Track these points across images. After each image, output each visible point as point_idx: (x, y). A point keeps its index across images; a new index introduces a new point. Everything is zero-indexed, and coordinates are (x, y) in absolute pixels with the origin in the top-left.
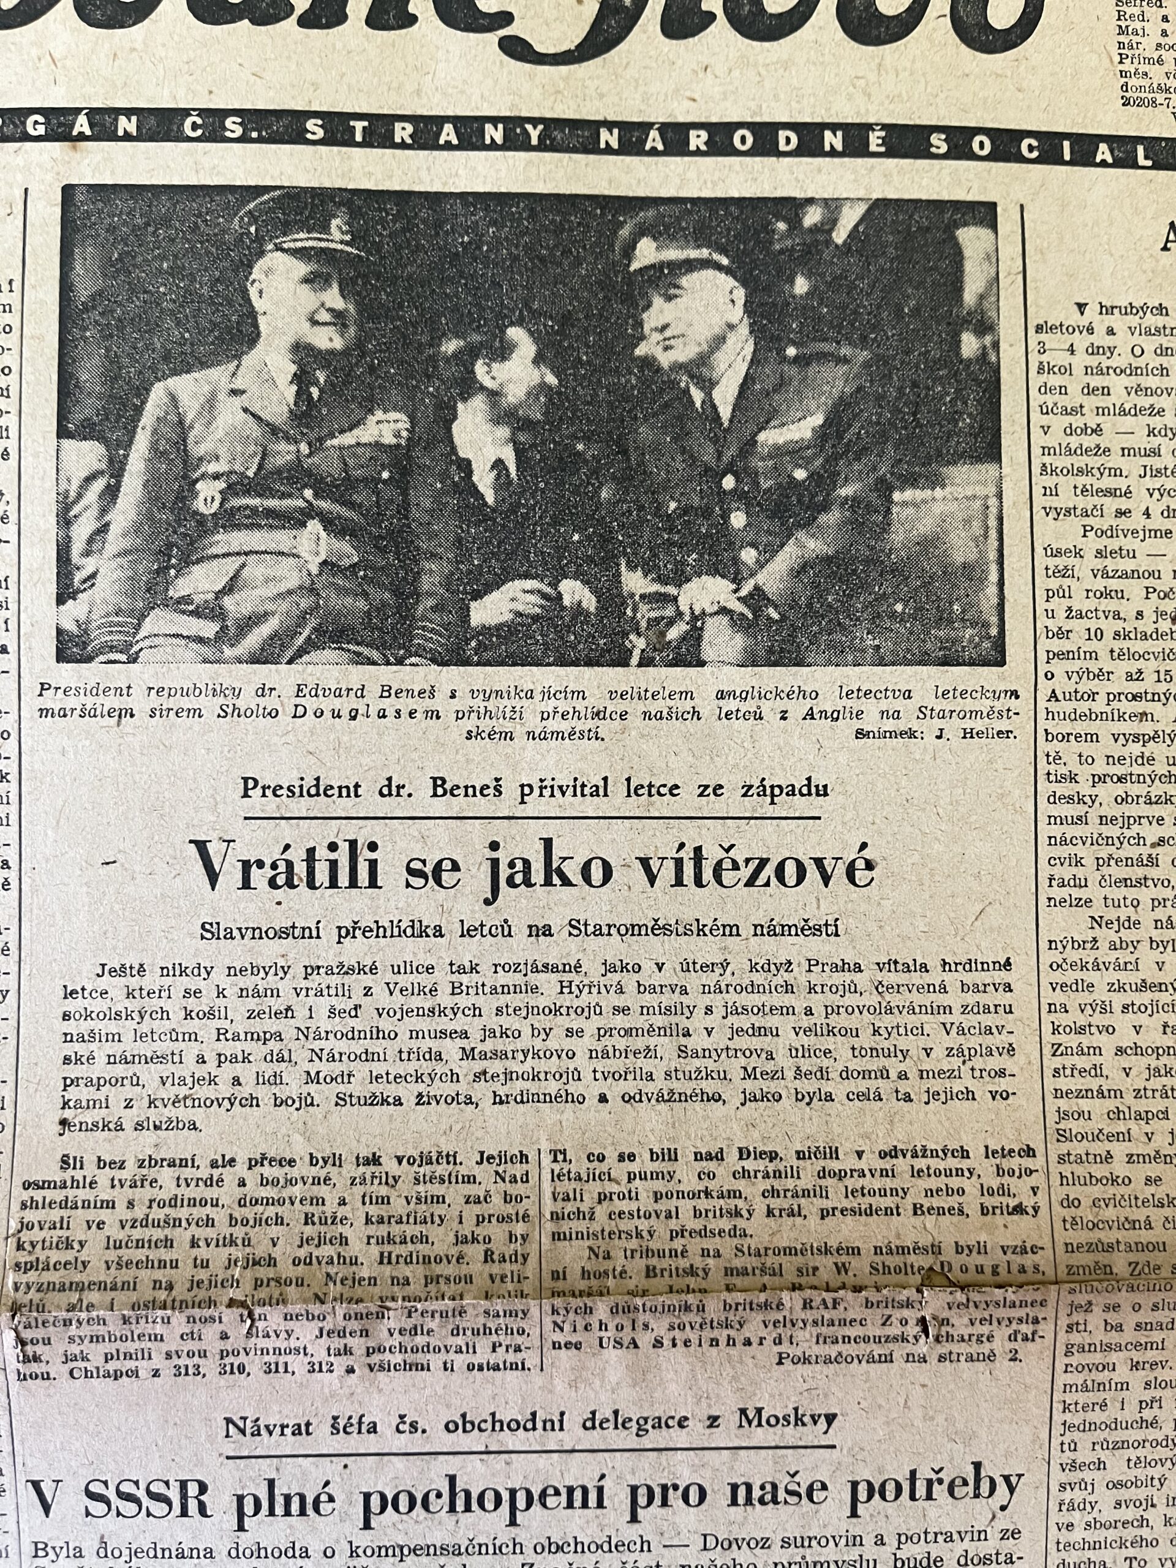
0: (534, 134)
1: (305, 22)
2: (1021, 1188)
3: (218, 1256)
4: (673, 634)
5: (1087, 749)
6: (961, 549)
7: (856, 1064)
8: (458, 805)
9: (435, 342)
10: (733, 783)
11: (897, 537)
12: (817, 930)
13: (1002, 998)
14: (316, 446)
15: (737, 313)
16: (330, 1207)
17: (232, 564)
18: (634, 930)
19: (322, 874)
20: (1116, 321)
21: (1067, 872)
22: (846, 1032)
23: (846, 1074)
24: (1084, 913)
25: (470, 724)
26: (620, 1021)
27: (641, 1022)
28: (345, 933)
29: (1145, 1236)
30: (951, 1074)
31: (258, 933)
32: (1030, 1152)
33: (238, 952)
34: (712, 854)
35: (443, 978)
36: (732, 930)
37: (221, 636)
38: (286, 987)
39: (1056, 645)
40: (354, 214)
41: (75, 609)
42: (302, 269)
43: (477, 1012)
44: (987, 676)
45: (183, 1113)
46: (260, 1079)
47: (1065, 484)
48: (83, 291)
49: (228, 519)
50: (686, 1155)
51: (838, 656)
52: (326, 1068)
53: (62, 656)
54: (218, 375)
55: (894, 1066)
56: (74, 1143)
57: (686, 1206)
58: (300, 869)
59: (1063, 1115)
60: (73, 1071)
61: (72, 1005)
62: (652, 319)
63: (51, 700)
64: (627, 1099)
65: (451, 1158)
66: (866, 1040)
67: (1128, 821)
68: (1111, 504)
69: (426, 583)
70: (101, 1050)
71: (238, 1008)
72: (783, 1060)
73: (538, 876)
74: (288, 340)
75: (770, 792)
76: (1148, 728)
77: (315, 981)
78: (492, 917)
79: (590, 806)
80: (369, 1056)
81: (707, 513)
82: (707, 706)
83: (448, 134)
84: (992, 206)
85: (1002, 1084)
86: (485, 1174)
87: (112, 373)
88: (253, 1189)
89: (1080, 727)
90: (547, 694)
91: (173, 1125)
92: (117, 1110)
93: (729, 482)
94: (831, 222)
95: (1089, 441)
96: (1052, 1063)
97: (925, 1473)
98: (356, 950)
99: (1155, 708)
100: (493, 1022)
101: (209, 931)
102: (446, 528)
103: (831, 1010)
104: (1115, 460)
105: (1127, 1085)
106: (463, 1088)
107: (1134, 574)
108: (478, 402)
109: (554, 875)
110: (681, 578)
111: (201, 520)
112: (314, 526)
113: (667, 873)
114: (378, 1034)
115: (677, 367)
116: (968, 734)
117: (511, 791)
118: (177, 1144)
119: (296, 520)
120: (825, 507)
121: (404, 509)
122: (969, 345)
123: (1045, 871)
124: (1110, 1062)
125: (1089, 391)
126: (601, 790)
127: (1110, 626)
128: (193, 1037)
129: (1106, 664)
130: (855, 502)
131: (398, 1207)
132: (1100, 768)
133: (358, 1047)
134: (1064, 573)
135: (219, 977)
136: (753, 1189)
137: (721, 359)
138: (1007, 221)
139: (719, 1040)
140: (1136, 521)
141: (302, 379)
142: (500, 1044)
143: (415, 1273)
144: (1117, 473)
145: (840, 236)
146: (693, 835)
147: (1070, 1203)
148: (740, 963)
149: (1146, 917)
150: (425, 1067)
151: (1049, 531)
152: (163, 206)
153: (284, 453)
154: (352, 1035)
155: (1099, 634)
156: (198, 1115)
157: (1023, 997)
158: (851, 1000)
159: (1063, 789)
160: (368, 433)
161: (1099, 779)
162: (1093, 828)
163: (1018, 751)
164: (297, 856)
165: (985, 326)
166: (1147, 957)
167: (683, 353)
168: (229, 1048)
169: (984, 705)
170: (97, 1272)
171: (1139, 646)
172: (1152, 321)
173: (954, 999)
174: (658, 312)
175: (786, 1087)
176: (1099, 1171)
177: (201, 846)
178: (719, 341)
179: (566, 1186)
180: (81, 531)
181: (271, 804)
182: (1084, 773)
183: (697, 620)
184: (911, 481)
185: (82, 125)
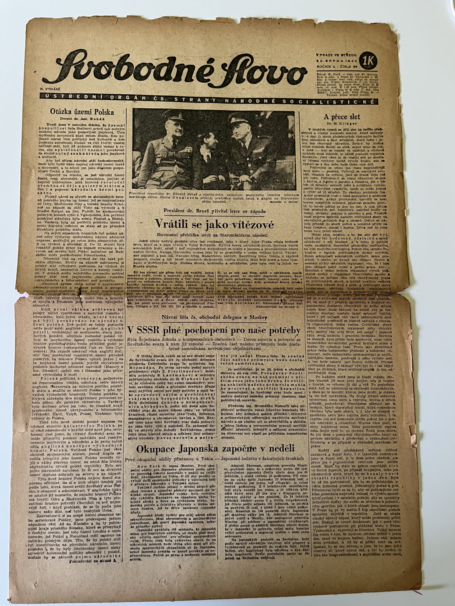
0: (214, 100)
1: (174, 80)
2: (299, 279)
3: (161, 287)
4: (238, 185)
5: (311, 205)
6: (288, 171)
7: (270, 258)
8: (201, 214)
9: (197, 135)
10: (249, 210)
11: (277, 168)
12: (264, 236)
13: (296, 247)
14: (177, 152)
15: (249, 130)
16: (180, 280)
17: (162, 172)
18: (232, 235)
19: (178, 225)
20: (316, 132)
21: (307, 226)
22: (268, 253)
23: (268, 260)
24: (311, 233)
25: (203, 200)
26: (229, 251)
27: (233, 251)
28: (182, 235)
29: (321, 287)
30: (287, 260)
31: (167, 235)
32: (301, 273)
33: (164, 238)
34: (245, 223)
35: (199, 243)
36: (249, 236)
37: (160, 185)
38: (172, 244)
39: (305, 187)
40: (183, 114)
41: (135, 180)
42: (174, 123)
43: (204, 249)
44: (293, 192)
45: (154, 265)
46: (167, 259)
47: (307, 159)
48: (137, 126)
49: (162, 165)
50: (241, 273)
51: (267, 189)
52: (179, 258)
53: (133, 188)
54: (160, 140)
55: (277, 259)
56: (136, 269)
57: (241, 281)
58: (174, 224)
59: (307, 267)
60: (136, 258)
61: (135, 247)
62: (234, 131)
63: (131, 195)
64: (231, 264)
65: (201, 273)
66: (272, 254)
67: (318, 217)
68: (315, 163)
69: (195, 176)
70: (140, 254)
71: (164, 248)
72: (258, 258)
73: (215, 226)
74: (171, 135)
75: (255, 212)
76: (322, 201)
77: (177, 243)
78: (207, 233)
79: (224, 214)
80: (186, 256)
81: (244, 164)
82: (245, 197)
83: (199, 100)
84: (294, 112)
85: (296, 262)
86: (206, 275)
87: (142, 140)
88: (167, 277)
89: (310, 201)
90: (217, 195)
91: (153, 267)
92: (143, 264)
93: (248, 159)
94: (265, 115)
95: (311, 152)
96: (305, 258)
97: (283, 328)
98: (183, 238)
99: (323, 198)
100: (208, 251)
101: (159, 234)
102: (199, 166)
103: (266, 249)
104: (316, 155)
105: (318, 262)
106: (202, 261)
107: (319, 175)
108: (204, 145)
109: (218, 226)
110: (240, 175)
111: (157, 164)
112: (176, 166)
113: (237, 226)
114: (188, 252)
115: (239, 139)
116: (290, 202)
117: (210, 211)
118: (154, 270)
119: (173, 165)
120: (265, 163)
121: (192, 163)
122: (290, 136)
123: (304, 226)
124: (314, 258)
125: (311, 143)
126: (226, 211)
127: (315, 184)
128: (156, 252)
129: (314, 190)
130: (269, 163)
131: (192, 280)
132: (313, 208)
133: (184, 254)
134: (307, 174)
135: (160, 242)
136: (252, 279)
137: (247, 138)
138: (296, 115)
139: (247, 254)
140: (320, 166)
141: (174, 141)
142: (208, 254)
143: (195, 290)
144: (316, 157)
145: (267, 117)
146: (242, 219)
147: (307, 281)
148: (250, 241)
149: (322, 234)
150: (196, 258)
151: (304, 167)
152: (150, 112)
153: (171, 154)
154: (183, 252)
155: (313, 185)
156: (157, 265)
157: (300, 247)
158: (270, 248)
159: (306, 212)
160: (185, 150)
161: (313, 210)
162: (312, 218)
163: (298, 205)
164: (173, 222)
165: (292, 132)
166: (322, 240)
167: (239, 137)
168: (162, 254)
169: (293, 197)
170: (141, 289)
171: (320, 187)
172: (322, 131)
173: (287, 247)
174: (236, 130)
175: (258, 262)
176: (313, 276)
177: (157, 220)
178: (246, 135)
179: (220, 278)
180: (137, 166)
181: (169, 213)
182: (310, 209)
183: (243, 182)
184: (280, 159)
185: (136, 98)
